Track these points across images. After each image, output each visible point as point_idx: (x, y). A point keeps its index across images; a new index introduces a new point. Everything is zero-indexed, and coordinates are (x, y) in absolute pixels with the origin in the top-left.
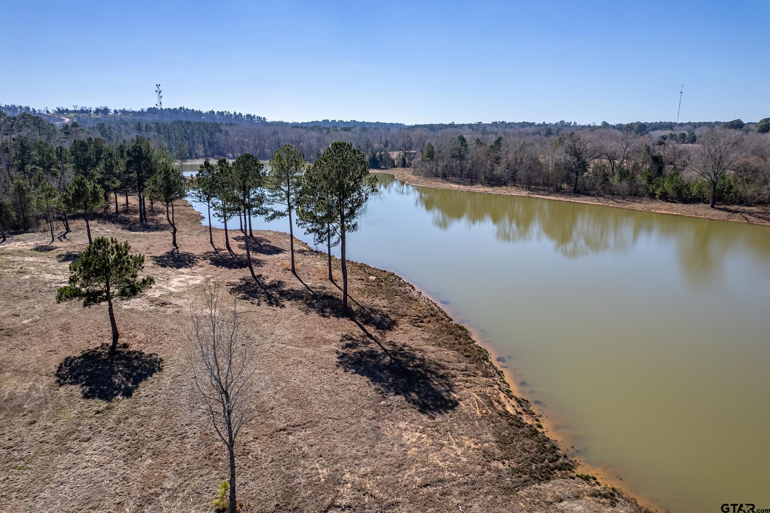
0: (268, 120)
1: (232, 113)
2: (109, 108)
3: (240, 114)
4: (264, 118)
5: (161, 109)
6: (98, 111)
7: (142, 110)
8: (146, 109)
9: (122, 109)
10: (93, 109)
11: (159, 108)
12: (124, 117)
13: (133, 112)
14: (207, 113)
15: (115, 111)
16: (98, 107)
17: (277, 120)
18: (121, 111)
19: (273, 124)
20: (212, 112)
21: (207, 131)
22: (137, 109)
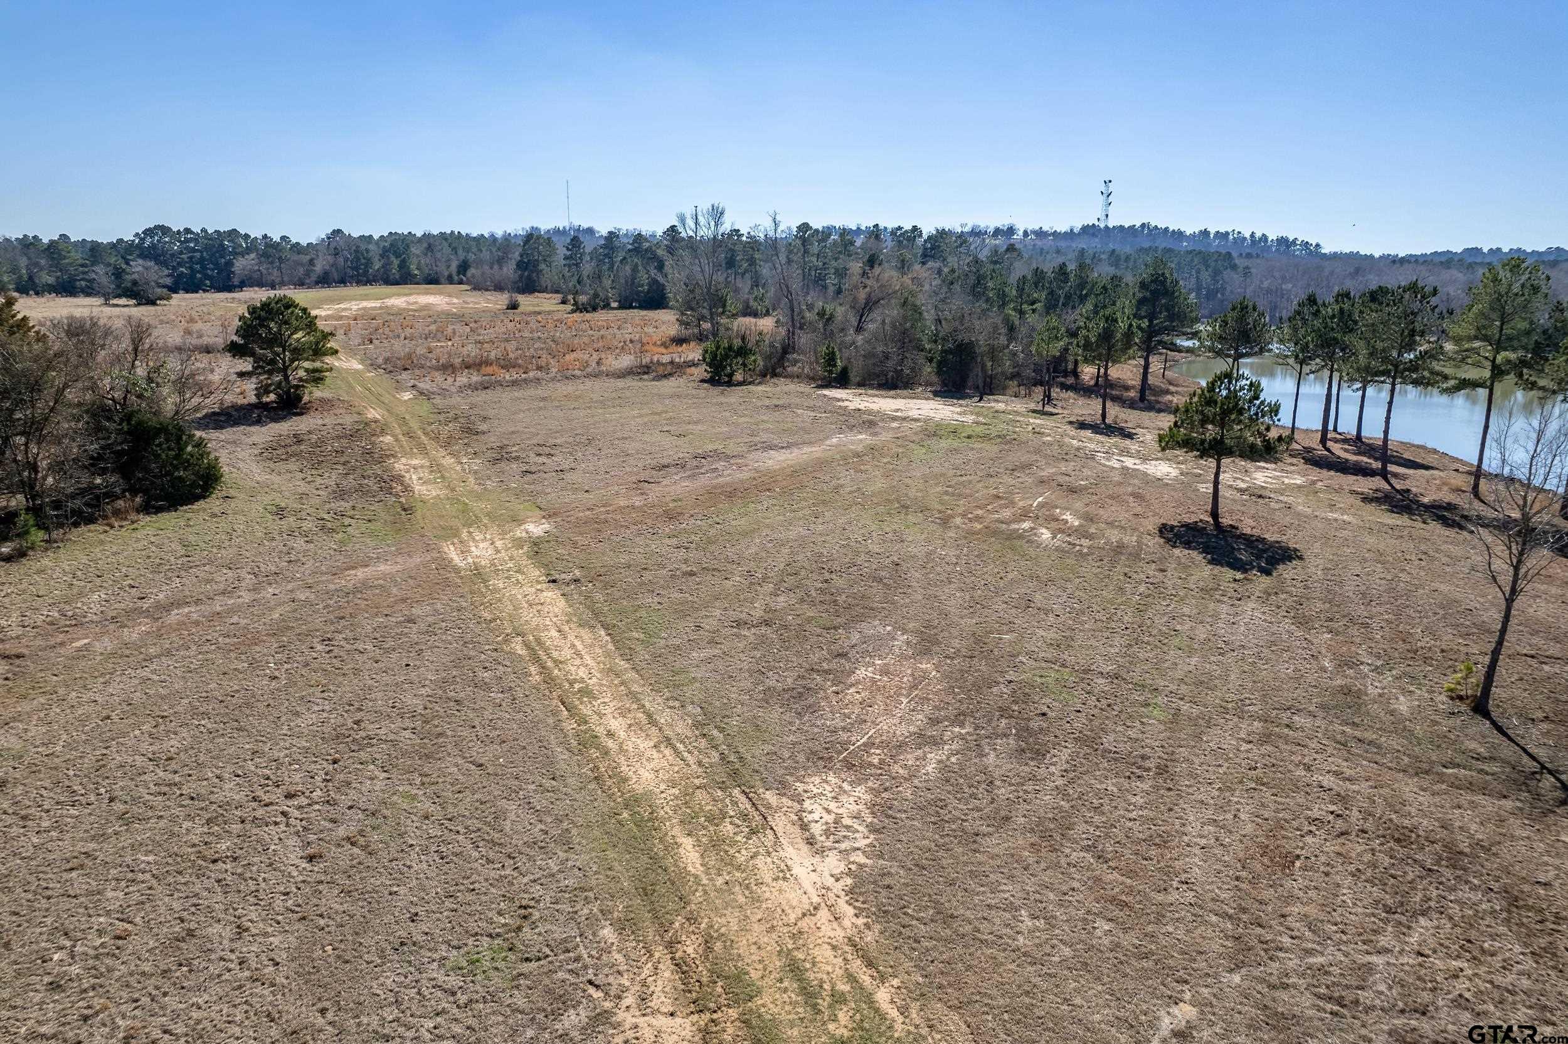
0: (1326, 250)
1: (1247, 235)
2: (1017, 227)
3: (1264, 237)
4: (1318, 245)
5: (1107, 227)
6: (997, 232)
7: (1072, 230)
8: (1077, 227)
9: (1037, 228)
10: (991, 230)
11: (1102, 226)
12: (1039, 243)
13: (1055, 233)
14: (1194, 235)
15: (1026, 233)
16: (999, 225)
17: (1347, 250)
18: (1034, 232)
19: (1335, 256)
20: (1205, 233)
21: (1207, 267)
22: (1063, 228)
